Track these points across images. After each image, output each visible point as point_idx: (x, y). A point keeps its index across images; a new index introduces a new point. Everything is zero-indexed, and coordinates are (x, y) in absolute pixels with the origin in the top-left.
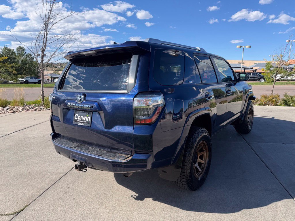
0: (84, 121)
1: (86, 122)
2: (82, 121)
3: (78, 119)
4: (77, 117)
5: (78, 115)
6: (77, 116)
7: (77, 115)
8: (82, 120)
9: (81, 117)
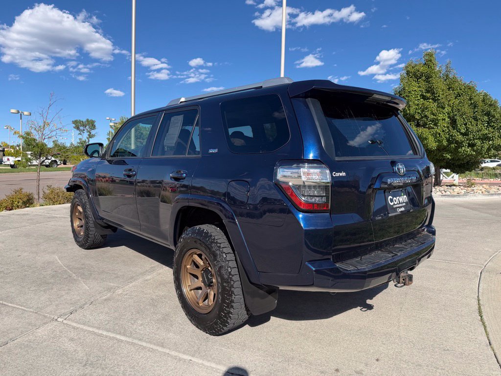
0: (402, 203)
1: (404, 204)
2: (401, 205)
3: (394, 204)
4: (392, 200)
5: (392, 198)
6: (390, 199)
7: (390, 197)
8: (400, 203)
9: (397, 198)
